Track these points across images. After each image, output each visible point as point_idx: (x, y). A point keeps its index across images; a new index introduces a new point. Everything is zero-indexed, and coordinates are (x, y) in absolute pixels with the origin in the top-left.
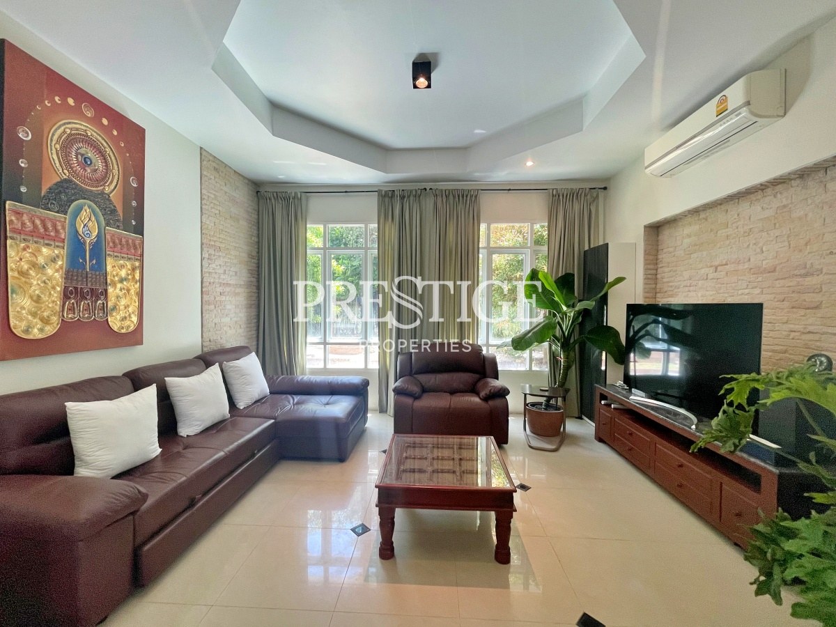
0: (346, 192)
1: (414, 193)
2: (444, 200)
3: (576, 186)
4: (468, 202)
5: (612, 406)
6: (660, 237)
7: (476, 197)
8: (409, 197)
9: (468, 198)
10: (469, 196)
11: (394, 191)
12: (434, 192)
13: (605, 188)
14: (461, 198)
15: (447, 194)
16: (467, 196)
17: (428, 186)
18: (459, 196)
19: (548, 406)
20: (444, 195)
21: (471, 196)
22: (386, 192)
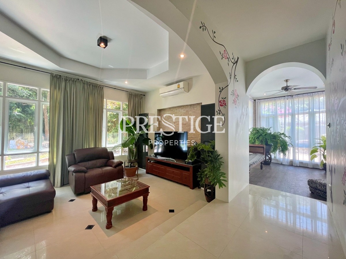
0: (25, 68)
1: (73, 80)
2: (88, 86)
3: (137, 93)
4: (99, 90)
5: (152, 162)
6: (161, 113)
7: (102, 88)
8: (69, 80)
9: (99, 88)
10: (99, 87)
11: (61, 76)
12: (83, 82)
13: (144, 95)
14: (96, 87)
15: (90, 84)
16: (98, 87)
17: (80, 78)
18: (95, 86)
19: (131, 166)
20: (88, 84)
21: (100, 87)
22: (56, 75)
